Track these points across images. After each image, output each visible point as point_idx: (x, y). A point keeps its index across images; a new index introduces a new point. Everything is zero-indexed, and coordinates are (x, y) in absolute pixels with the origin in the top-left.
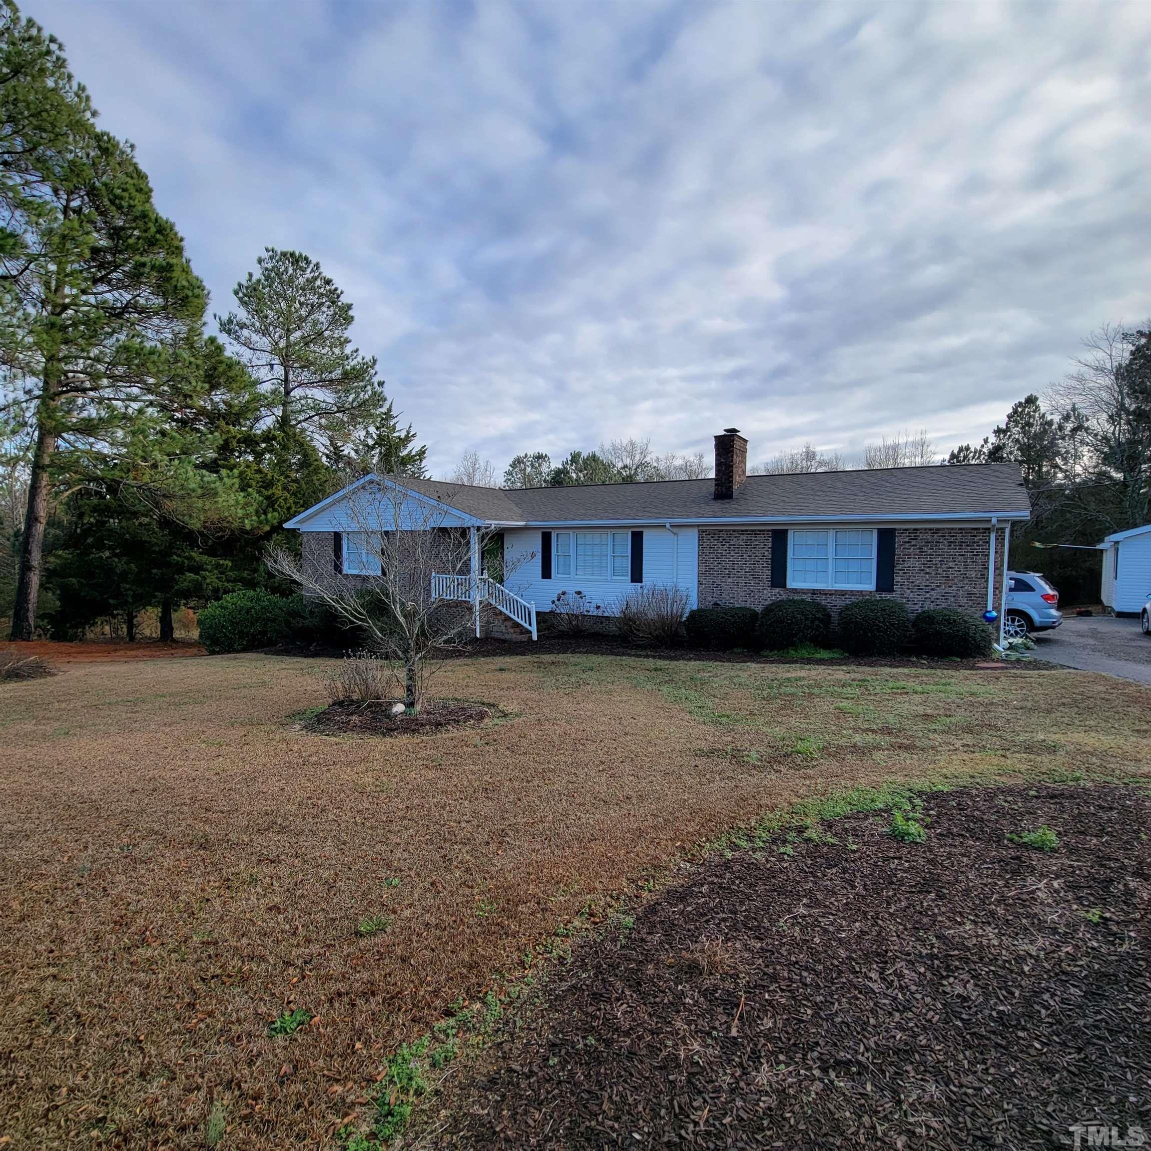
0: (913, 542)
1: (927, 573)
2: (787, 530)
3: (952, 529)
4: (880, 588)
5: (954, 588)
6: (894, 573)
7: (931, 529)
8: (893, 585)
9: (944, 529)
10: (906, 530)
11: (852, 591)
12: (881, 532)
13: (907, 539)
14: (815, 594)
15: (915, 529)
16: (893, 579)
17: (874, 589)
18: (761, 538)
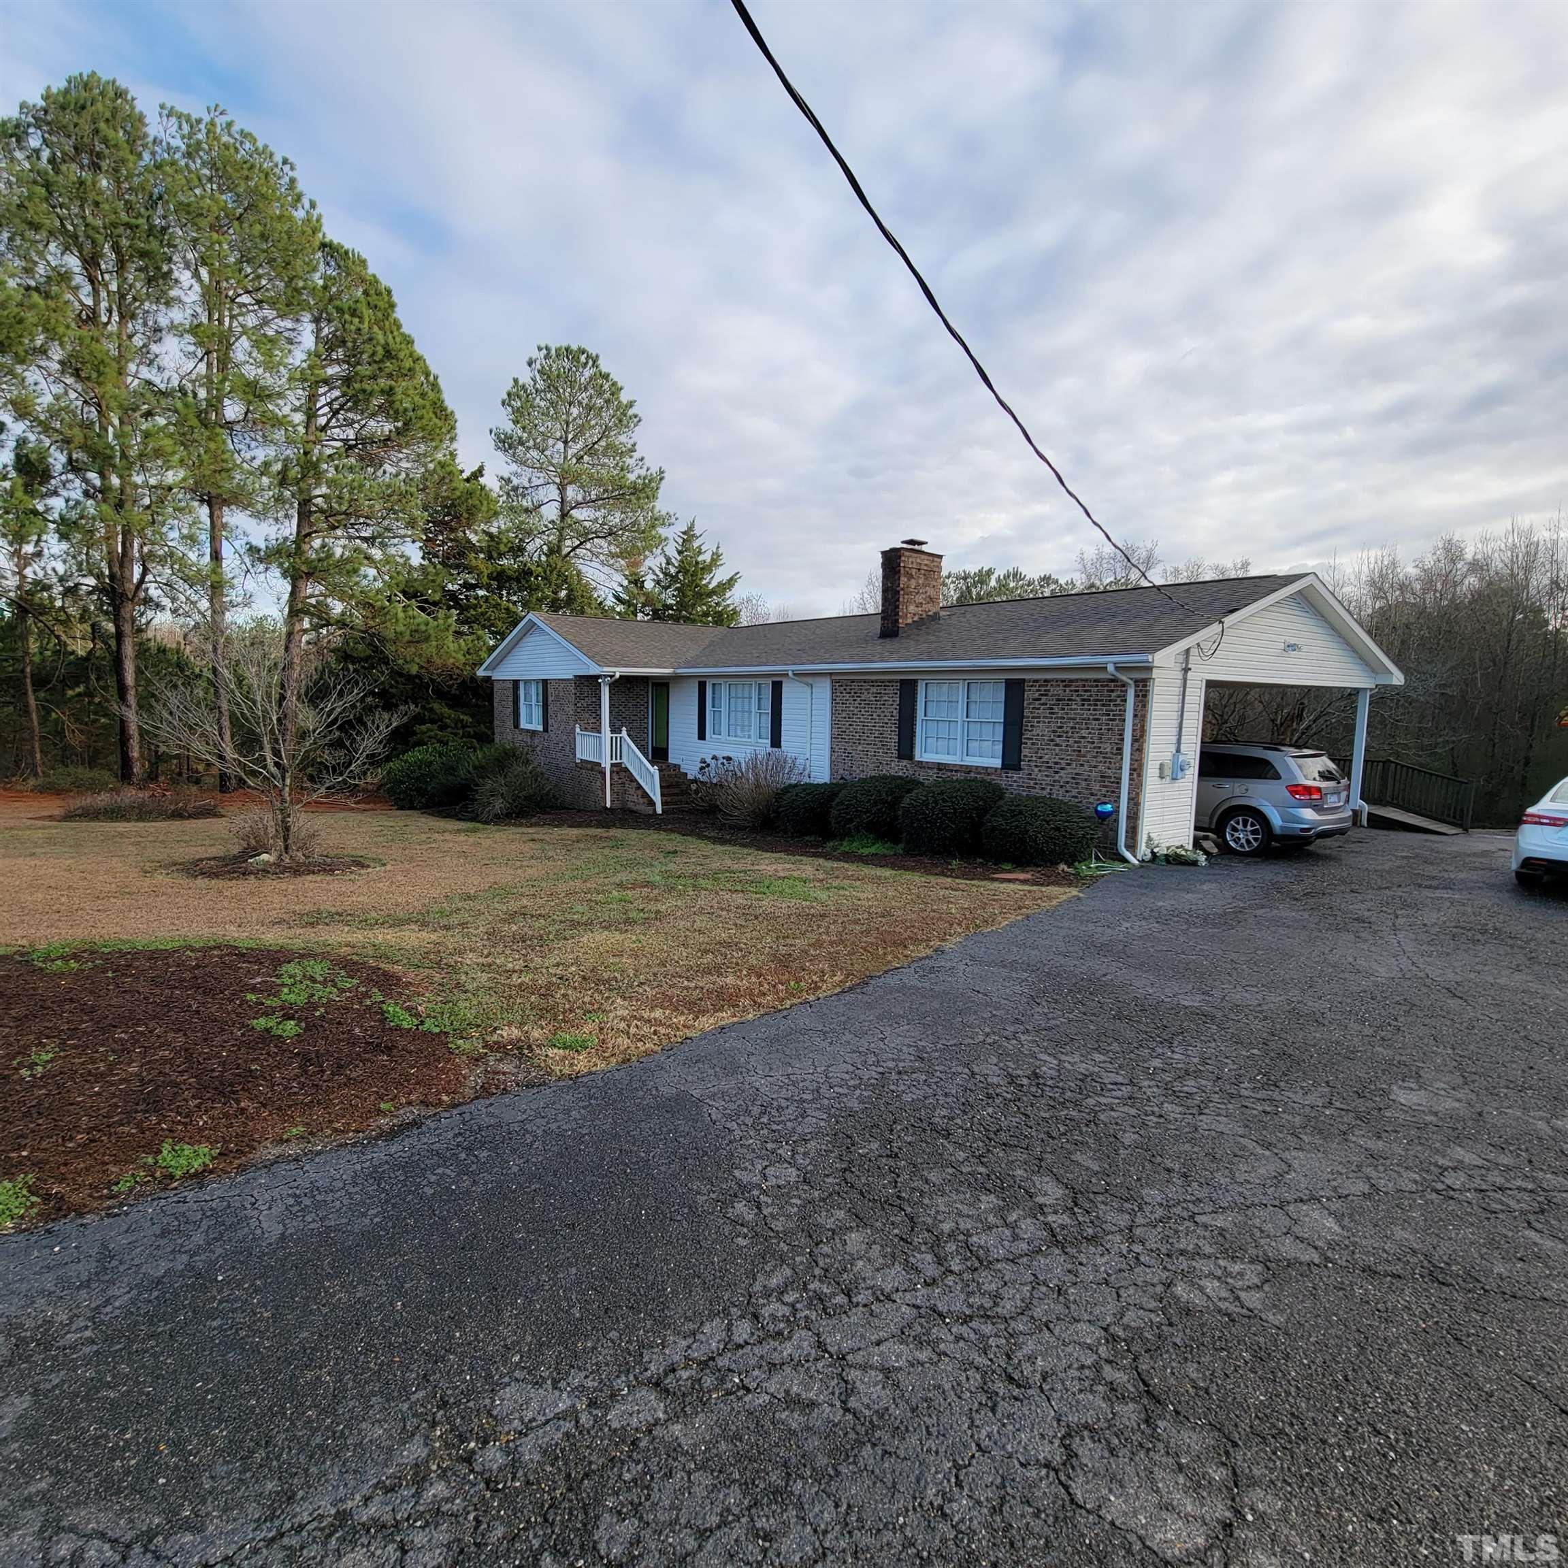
0: (1044, 699)
1: (1057, 745)
2: (915, 681)
3: (1086, 680)
4: (1005, 766)
5: (1086, 767)
6: (1021, 743)
7: (1063, 681)
8: (1020, 760)
9: (1077, 680)
10: (1036, 681)
11: (977, 767)
12: (1009, 684)
13: (1037, 695)
14: (939, 769)
15: (1046, 681)
16: (1020, 751)
17: (1000, 766)
18: (890, 690)
